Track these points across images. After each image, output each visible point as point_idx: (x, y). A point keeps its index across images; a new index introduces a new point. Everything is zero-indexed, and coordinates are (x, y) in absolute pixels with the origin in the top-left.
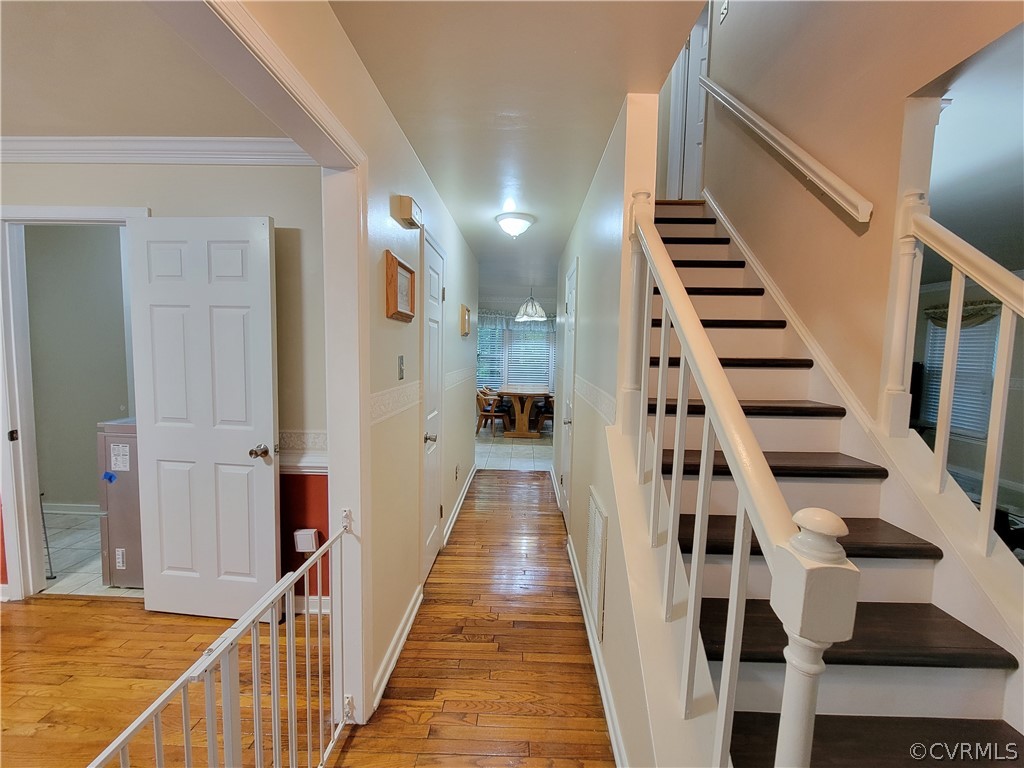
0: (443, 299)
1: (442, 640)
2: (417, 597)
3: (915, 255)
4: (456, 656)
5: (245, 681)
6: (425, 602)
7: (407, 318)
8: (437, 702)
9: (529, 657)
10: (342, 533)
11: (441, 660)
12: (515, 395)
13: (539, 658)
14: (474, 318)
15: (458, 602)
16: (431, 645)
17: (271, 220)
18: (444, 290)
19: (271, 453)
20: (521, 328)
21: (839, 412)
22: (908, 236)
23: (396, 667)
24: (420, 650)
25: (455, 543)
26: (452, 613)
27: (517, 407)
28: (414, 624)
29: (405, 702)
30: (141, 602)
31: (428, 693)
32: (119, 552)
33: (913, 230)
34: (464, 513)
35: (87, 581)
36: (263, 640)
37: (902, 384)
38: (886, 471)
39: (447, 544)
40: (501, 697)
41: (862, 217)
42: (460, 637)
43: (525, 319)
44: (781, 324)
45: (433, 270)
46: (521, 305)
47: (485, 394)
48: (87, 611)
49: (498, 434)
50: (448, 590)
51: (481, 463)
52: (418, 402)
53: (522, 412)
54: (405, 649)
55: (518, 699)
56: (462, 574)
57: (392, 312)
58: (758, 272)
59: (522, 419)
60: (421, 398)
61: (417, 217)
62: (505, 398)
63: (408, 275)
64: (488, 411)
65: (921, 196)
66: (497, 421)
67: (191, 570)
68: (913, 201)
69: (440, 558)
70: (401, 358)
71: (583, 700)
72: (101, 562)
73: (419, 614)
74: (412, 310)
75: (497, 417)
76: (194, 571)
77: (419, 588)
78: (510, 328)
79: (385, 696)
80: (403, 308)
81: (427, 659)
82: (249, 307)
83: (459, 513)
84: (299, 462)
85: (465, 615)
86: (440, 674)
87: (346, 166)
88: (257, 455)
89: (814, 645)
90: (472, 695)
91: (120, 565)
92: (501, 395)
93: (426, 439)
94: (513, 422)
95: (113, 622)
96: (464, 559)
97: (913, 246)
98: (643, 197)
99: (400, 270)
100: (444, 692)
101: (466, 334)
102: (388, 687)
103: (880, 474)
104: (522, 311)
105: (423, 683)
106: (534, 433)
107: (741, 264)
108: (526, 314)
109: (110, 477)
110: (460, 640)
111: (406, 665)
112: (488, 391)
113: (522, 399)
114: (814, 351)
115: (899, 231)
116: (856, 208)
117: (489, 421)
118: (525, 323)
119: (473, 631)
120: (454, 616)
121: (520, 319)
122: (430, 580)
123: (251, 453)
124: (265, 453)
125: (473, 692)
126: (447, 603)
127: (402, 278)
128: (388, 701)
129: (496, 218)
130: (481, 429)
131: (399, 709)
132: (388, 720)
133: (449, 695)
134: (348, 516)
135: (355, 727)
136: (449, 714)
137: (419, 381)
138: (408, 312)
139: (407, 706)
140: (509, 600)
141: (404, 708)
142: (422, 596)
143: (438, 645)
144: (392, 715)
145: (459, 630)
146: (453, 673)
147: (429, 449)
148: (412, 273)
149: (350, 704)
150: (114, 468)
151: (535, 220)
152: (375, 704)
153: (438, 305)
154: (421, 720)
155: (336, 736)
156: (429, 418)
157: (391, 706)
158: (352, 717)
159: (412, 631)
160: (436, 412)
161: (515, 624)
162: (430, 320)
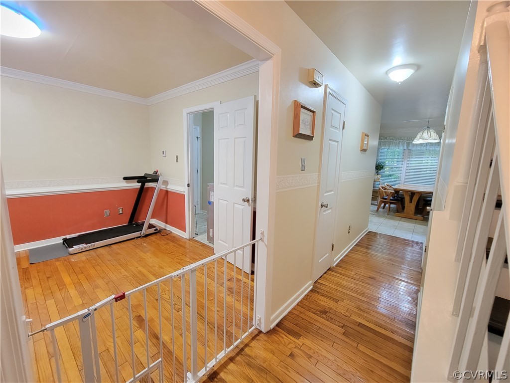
0: (343, 128)
1: (314, 313)
2: (308, 286)
4: (317, 324)
6: (312, 291)
7: (310, 138)
8: (300, 342)
9: (361, 348)
10: (259, 240)
11: (309, 322)
12: (406, 191)
14: (374, 142)
15: (330, 298)
16: (308, 313)
17: (255, 97)
18: (344, 123)
19: (250, 201)
20: (418, 148)
23: (287, 315)
24: (301, 313)
25: (340, 267)
26: (324, 302)
27: (407, 199)
28: (303, 299)
29: (285, 333)
31: (297, 335)
32: (211, 230)
35: (203, 238)
39: (336, 266)
40: (335, 360)
42: (324, 316)
43: (421, 141)
45: (334, 110)
46: (419, 132)
47: (385, 189)
48: (201, 248)
49: (392, 213)
50: (326, 289)
51: (372, 228)
52: (317, 184)
53: (411, 202)
54: (294, 309)
56: (338, 284)
57: (296, 134)
59: (410, 207)
60: (319, 183)
61: (318, 80)
63: (311, 114)
64: (386, 199)
66: (392, 206)
69: (329, 272)
70: (303, 161)
72: (206, 234)
73: (307, 295)
74: (313, 133)
75: (391, 203)
76: (226, 243)
77: (310, 282)
78: (410, 148)
79: (277, 325)
80: (304, 130)
81: (303, 319)
82: (246, 137)
83: (349, 252)
85: (331, 306)
86: (306, 329)
88: (245, 201)
90: (319, 350)
91: (211, 236)
92: (397, 191)
93: (322, 206)
94: (403, 208)
95: (205, 254)
96: (345, 278)
99: (302, 110)
100: (306, 339)
101: (365, 150)
102: (280, 322)
104: (418, 137)
105: (296, 329)
106: (419, 216)
108: (422, 138)
109: (210, 203)
110: (323, 318)
111: (292, 316)
112: (388, 187)
113: (413, 194)
117: (387, 205)
118: (421, 145)
119: (332, 316)
120: (325, 304)
121: (416, 142)
122: (319, 281)
123: (243, 200)
124: (248, 201)
125: (320, 348)
126: (323, 295)
127: (304, 116)
128: (277, 328)
129: (387, 73)
130: (380, 209)
131: (281, 334)
132: (275, 337)
133: (308, 342)
134: (262, 234)
135: (260, 332)
136: (302, 351)
137: (317, 174)
138: (309, 133)
139: (285, 336)
140: (361, 309)
141: (284, 336)
142: (312, 287)
143: (311, 314)
144: (277, 336)
145: (325, 312)
146: (313, 333)
147: (324, 211)
148: (313, 112)
149: (260, 320)
150: (211, 200)
151: (418, 67)
152: (272, 326)
153: (338, 131)
154: (289, 347)
155: (250, 330)
156: (325, 194)
157: (279, 332)
158: (260, 326)
159: (301, 302)
160: (333, 192)
161: (360, 324)
162: (330, 140)
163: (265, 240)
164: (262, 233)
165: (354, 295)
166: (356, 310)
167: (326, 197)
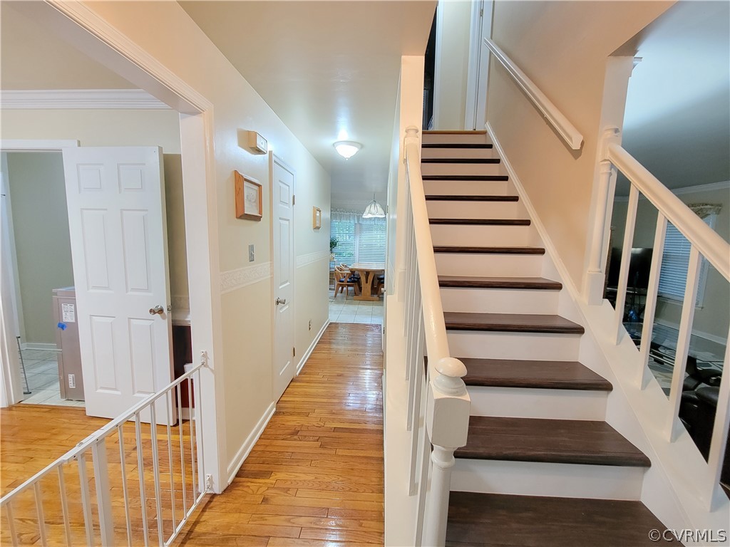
0: (294, 203)
1: (283, 439)
2: (271, 409)
3: (611, 174)
4: (290, 450)
5: (148, 464)
6: (276, 414)
7: (257, 218)
8: (271, 480)
9: (340, 452)
10: (200, 366)
11: (280, 452)
12: (362, 271)
13: (346, 453)
14: (326, 214)
15: (299, 414)
16: (275, 442)
17: (160, 149)
18: (294, 197)
19: (165, 311)
20: (368, 222)
21: (558, 287)
22: (605, 160)
23: (249, 457)
24: (267, 446)
25: (305, 374)
26: (293, 421)
27: (363, 279)
28: (267, 428)
29: (250, 480)
30: (84, 410)
31: (266, 474)
32: (71, 377)
33: (608, 156)
34: (315, 353)
35: (51, 396)
36: (161, 437)
37: (600, 267)
38: (583, 329)
39: (299, 374)
40: (316, 478)
41: (575, 145)
42: (296, 437)
43: (370, 216)
44: (527, 223)
45: (282, 182)
46: (368, 206)
47: (341, 270)
48: (48, 415)
49: (350, 297)
50: (292, 405)
51: (333, 318)
52: (269, 276)
53: (367, 282)
54: (256, 445)
55: (327, 479)
56: (306, 395)
57: (240, 214)
58: (516, 185)
59: (367, 287)
60: (272, 274)
61: (260, 144)
62: (356, 273)
63: (256, 188)
64: (343, 282)
65: (616, 131)
66: (350, 288)
67: (116, 389)
68: (610, 134)
69: (292, 384)
70: (251, 248)
71: (371, 481)
72: (59, 385)
73: (270, 422)
74: (260, 212)
75: (348, 286)
76: (117, 390)
77: (273, 404)
78: (360, 222)
79: (237, 476)
80: (250, 209)
81: (271, 452)
82: (147, 210)
83: (312, 353)
84: (186, 317)
85: (302, 423)
86: (277, 462)
87: (195, 112)
88: (155, 313)
89: (443, 449)
90: (297, 476)
91: (72, 385)
92: (353, 272)
93: (278, 302)
94: (360, 289)
95: (64, 423)
96: (312, 385)
97: (609, 167)
98: (412, 132)
99: (246, 183)
100: (277, 473)
101: (318, 228)
102: (241, 469)
103: (579, 330)
104: (367, 210)
105: (264, 468)
106: (375, 297)
107: (505, 178)
108: (370, 213)
109: (62, 326)
110: (295, 440)
111: (255, 455)
112: (343, 268)
113: (367, 273)
114: (546, 243)
115: (599, 157)
116: (571, 139)
117: (345, 289)
118: (370, 219)
119: (304, 434)
120: (294, 423)
121: (366, 216)
122: (282, 399)
123: (151, 311)
124: (161, 311)
126: (291, 414)
127: (249, 191)
128: (238, 479)
129: (333, 144)
130: (338, 294)
131: (245, 484)
132: (238, 492)
133: (281, 476)
134: (205, 355)
135: (214, 496)
136: (278, 488)
137: (269, 262)
138: (256, 213)
139: (251, 482)
140: (334, 413)
141: (249, 484)
142: (274, 409)
143: (280, 443)
144: (240, 488)
145: (296, 433)
146: (286, 462)
147: (281, 309)
148: (259, 186)
149: (211, 480)
150: (65, 320)
151: (362, 146)
152: (230, 481)
153: (288, 207)
154: (259, 492)
155: (198, 501)
156: (280, 287)
157: (240, 482)
158: (212, 489)
159: (263, 433)
160: (288, 283)
161: (335, 429)
162: (280, 219)
163: (211, 362)
164: (203, 356)
165: (325, 400)
166: (329, 416)
167: (282, 290)
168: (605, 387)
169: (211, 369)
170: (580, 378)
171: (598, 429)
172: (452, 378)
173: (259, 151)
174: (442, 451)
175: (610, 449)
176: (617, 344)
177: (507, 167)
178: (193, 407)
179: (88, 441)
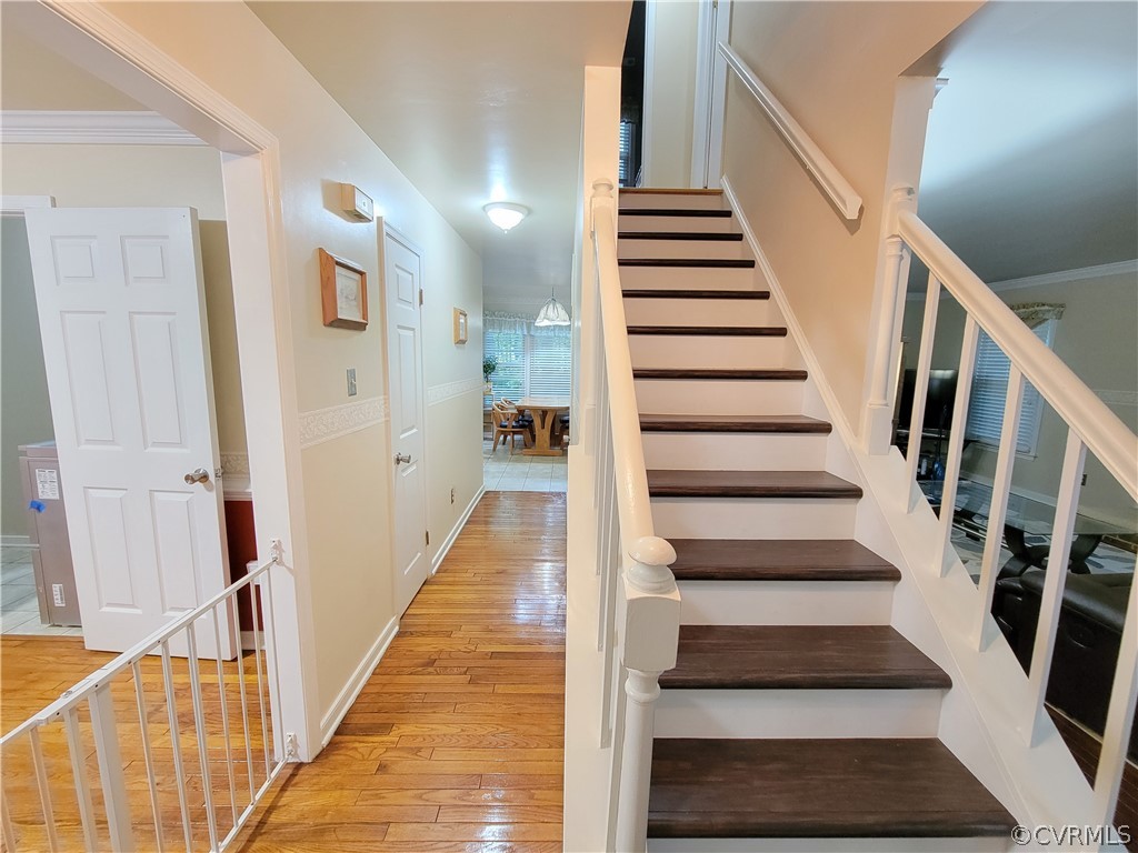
0: (421, 302)
1: (411, 674)
2: (391, 628)
3: (901, 257)
4: (423, 689)
5: (186, 721)
6: (399, 635)
7: (360, 326)
8: (392, 737)
9: (500, 689)
10: (271, 564)
11: (405, 694)
12: (535, 409)
13: (510, 689)
14: (475, 321)
15: (436, 633)
16: (398, 679)
17: (194, 212)
18: (421, 292)
19: (212, 478)
20: (544, 333)
21: (825, 428)
22: (893, 236)
23: (355, 703)
24: (385, 685)
25: (445, 571)
26: (426, 646)
27: (537, 422)
28: (384, 657)
29: (357, 738)
30: (82, 642)
31: (384, 728)
32: (56, 588)
33: (898, 230)
34: (462, 539)
35: (24, 621)
36: (209, 678)
37: (885, 398)
38: (861, 491)
39: (437, 572)
40: (462, 730)
41: (851, 214)
42: (431, 669)
43: (546, 323)
44: (781, 332)
45: (399, 268)
46: (542, 307)
47: (502, 408)
48: (20, 652)
49: (517, 451)
50: (426, 621)
51: (490, 484)
52: (383, 419)
53: (543, 428)
54: (368, 684)
55: (480, 731)
56: (448, 604)
57: (328, 322)
58: (765, 275)
59: (543, 435)
60: (387, 415)
61: (361, 205)
62: (527, 412)
63: (357, 276)
64: (506, 427)
65: (910, 191)
66: (517, 437)
67: (132, 606)
68: (900, 196)
69: (425, 588)
70: (351, 374)
71: (549, 731)
72: (37, 603)
73: (391, 647)
74: (365, 316)
75: (514, 433)
76: (136, 607)
77: (394, 620)
78: (532, 333)
79: (337, 733)
80: (347, 311)
81: (391, 694)
82: (174, 314)
83: (457, 539)
84: (247, 487)
85: (441, 647)
86: (401, 709)
87: (246, 150)
88: (194, 481)
89: (641, 674)
90: (432, 729)
91: (59, 602)
92: (521, 411)
93: (398, 461)
94: (534, 437)
96: (456, 588)
97: (899, 246)
98: (603, 189)
99: (338, 269)
100: (402, 726)
101: (463, 342)
102: (343, 723)
103: (855, 493)
104: (542, 314)
105: (380, 718)
106: (557, 449)
107: (750, 264)
108: (546, 318)
109: (38, 506)
110: (429, 674)
111: (366, 700)
112: (506, 405)
113: (544, 412)
114: (811, 365)
115: (885, 231)
116: (844, 202)
117: (509, 438)
118: (547, 327)
119: (444, 663)
120: (429, 648)
121: (541, 322)
122: (410, 612)
123: (187, 478)
124: (204, 478)
125: (434, 726)
126: (423, 634)
127: (345, 281)
128: (340, 738)
129: (484, 208)
130: (499, 447)
131: (351, 745)
132: (337, 758)
133: (407, 729)
134: (278, 547)
135: (299, 766)
136: (401, 749)
137: (382, 397)
138: (358, 318)
139: (360, 742)
140: (491, 631)
141: (357, 745)
142: (397, 628)
143: (405, 679)
144: (341, 752)
145: (431, 663)
146: (416, 708)
147: (403, 471)
148: (361, 273)
149: (294, 742)
150: (42, 496)
151: (529, 211)
152: (325, 741)
153: (411, 309)
154: (373, 757)
155: (273, 775)
156: (402, 437)
157: (341, 743)
158: (296, 755)
159: (380, 665)
160: (415, 430)
161: (493, 655)
162: (399, 327)
163: (288, 557)
164: (276, 547)
165: (477, 611)
166: (484, 635)
167: (404, 441)
168: (891, 575)
169: (287, 568)
170: (857, 564)
171: (879, 637)
172: (654, 568)
173: (359, 217)
174: (642, 677)
175: (897, 666)
176: (909, 512)
177: (753, 247)
178: (261, 628)
179: (79, 689)
